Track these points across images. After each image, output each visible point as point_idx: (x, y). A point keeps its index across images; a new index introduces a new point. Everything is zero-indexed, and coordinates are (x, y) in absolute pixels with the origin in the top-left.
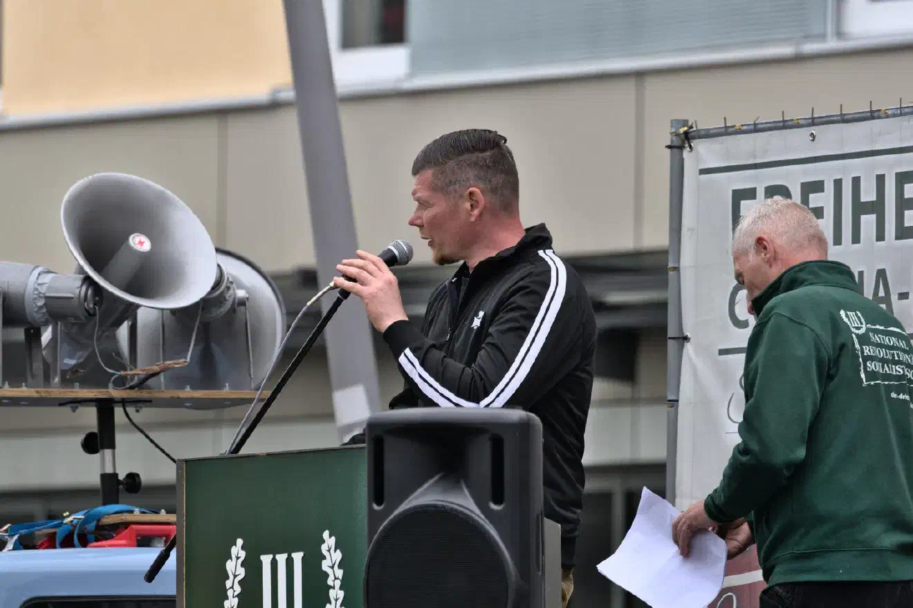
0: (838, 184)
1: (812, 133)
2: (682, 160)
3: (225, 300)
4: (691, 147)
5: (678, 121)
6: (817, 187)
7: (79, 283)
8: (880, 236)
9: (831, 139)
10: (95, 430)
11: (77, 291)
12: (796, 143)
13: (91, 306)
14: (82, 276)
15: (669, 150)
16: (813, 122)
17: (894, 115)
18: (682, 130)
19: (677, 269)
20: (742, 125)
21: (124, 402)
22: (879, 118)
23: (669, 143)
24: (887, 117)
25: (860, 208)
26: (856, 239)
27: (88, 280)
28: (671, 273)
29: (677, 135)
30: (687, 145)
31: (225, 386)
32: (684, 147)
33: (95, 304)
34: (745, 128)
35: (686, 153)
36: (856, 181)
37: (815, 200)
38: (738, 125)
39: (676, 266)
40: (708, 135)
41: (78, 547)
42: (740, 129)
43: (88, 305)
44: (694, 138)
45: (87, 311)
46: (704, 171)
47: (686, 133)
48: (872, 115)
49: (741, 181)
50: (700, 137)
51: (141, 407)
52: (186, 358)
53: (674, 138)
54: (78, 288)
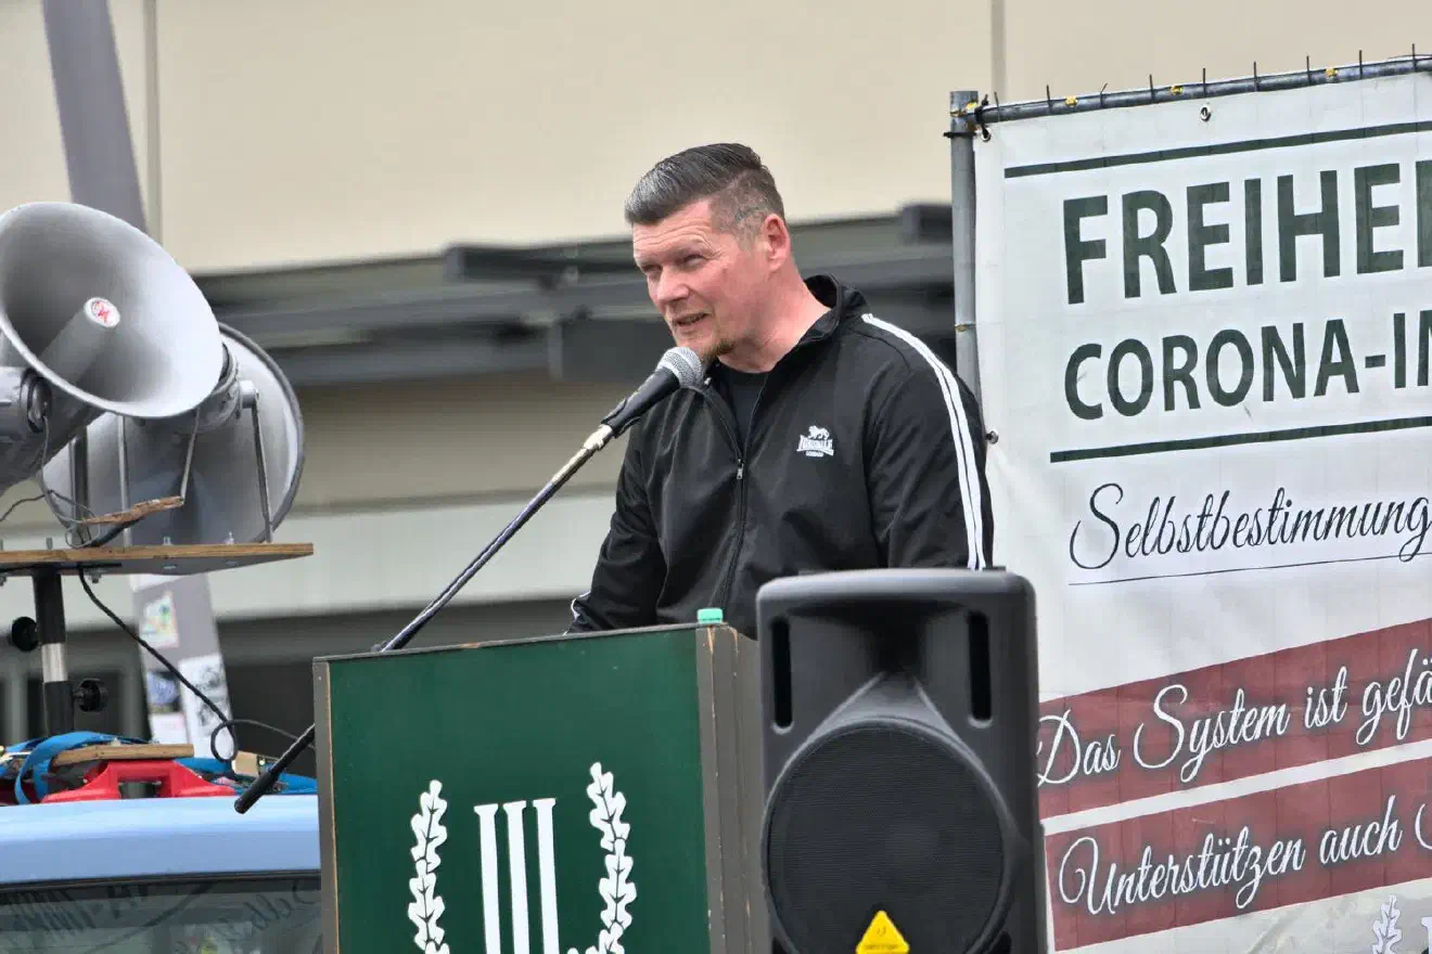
0: (1253, 187)
1: (1205, 109)
2: (972, 154)
3: (229, 398)
4: (986, 134)
5: (963, 94)
6: (1219, 192)
7: (18, 381)
8: (1332, 268)
9: (1238, 117)
10: (32, 614)
11: (16, 394)
12: (1177, 124)
13: (38, 416)
14: (24, 369)
15: (949, 140)
16: (1205, 91)
17: (1350, 78)
18: (971, 108)
19: (971, 328)
20: (1078, 99)
21: (80, 569)
22: (1323, 81)
23: (948, 129)
24: (1336, 80)
25: (1292, 226)
26: (1288, 273)
27: (30, 375)
28: (960, 335)
29: (962, 115)
30: (979, 131)
31: (227, 537)
32: (975, 134)
33: (43, 414)
34: (1084, 102)
35: (978, 143)
36: (1285, 184)
37: (1212, 214)
38: (1071, 99)
39: (969, 322)
40: (1017, 115)
41: (23, 803)
42: (1075, 104)
43: (33, 414)
44: (995, 119)
45: (31, 423)
46: (1012, 173)
47: (979, 112)
48: (1311, 80)
49: (1082, 185)
50: (1003, 118)
51: (100, 575)
52: (179, 494)
53: (957, 120)
54: (16, 388)
